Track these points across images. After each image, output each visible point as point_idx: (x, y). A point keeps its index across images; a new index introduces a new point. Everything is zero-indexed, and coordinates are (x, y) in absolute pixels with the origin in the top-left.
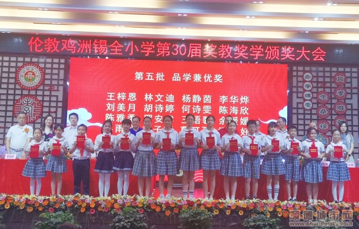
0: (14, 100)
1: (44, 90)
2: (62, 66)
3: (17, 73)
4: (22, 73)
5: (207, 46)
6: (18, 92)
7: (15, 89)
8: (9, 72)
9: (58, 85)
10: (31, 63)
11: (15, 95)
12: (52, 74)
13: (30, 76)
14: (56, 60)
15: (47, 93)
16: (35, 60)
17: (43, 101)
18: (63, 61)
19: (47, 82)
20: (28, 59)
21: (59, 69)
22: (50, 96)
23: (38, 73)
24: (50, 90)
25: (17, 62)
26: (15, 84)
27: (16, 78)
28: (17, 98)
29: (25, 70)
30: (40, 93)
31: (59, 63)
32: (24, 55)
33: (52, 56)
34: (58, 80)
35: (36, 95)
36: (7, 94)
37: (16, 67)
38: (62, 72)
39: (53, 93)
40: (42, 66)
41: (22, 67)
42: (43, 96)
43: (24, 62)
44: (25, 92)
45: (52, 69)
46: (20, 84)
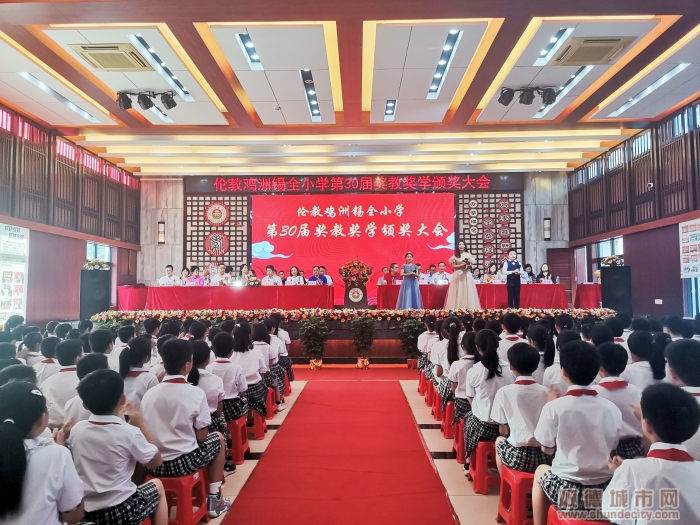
0: (204, 236)
1: (230, 226)
2: (245, 203)
3: (204, 211)
4: (210, 211)
5: (378, 179)
6: (207, 228)
7: (204, 226)
8: (198, 211)
9: (242, 221)
10: (217, 201)
11: (204, 231)
12: (236, 211)
13: (217, 213)
14: (239, 198)
15: (233, 228)
16: (220, 198)
17: (230, 236)
18: (245, 198)
19: (233, 219)
20: (214, 198)
21: (242, 206)
22: (236, 231)
23: (224, 211)
24: (236, 226)
25: (205, 201)
26: (204, 221)
27: (204, 216)
28: (207, 234)
29: (212, 208)
30: (226, 228)
31: (242, 201)
32: (211, 195)
33: (236, 194)
34: (242, 216)
35: (223, 231)
36: (198, 231)
37: (204, 206)
38: (245, 209)
39: (238, 229)
40: (227, 203)
41: (210, 206)
42: (230, 231)
43: (211, 201)
44: (214, 229)
45: (236, 206)
46: (208, 221)
